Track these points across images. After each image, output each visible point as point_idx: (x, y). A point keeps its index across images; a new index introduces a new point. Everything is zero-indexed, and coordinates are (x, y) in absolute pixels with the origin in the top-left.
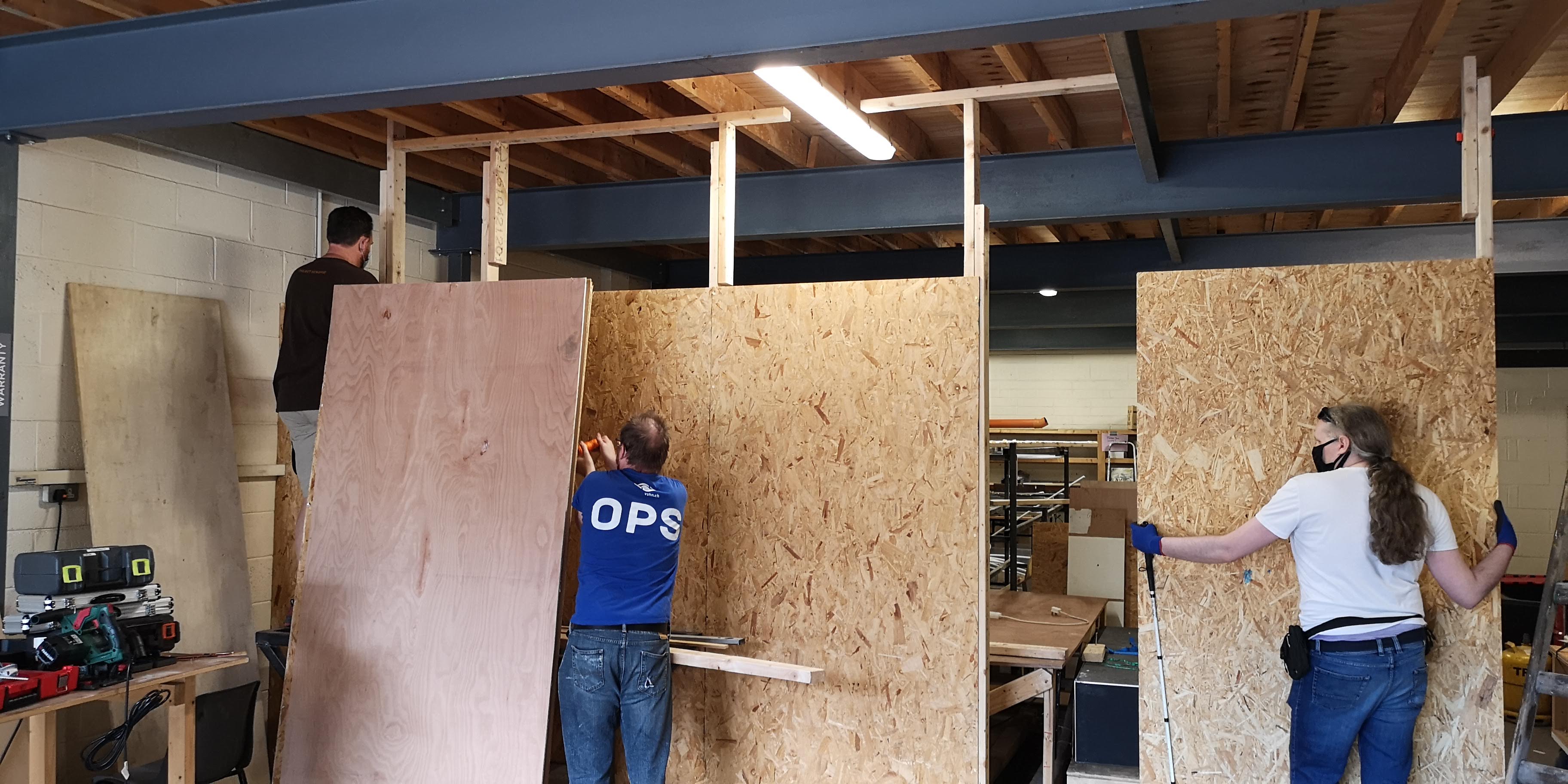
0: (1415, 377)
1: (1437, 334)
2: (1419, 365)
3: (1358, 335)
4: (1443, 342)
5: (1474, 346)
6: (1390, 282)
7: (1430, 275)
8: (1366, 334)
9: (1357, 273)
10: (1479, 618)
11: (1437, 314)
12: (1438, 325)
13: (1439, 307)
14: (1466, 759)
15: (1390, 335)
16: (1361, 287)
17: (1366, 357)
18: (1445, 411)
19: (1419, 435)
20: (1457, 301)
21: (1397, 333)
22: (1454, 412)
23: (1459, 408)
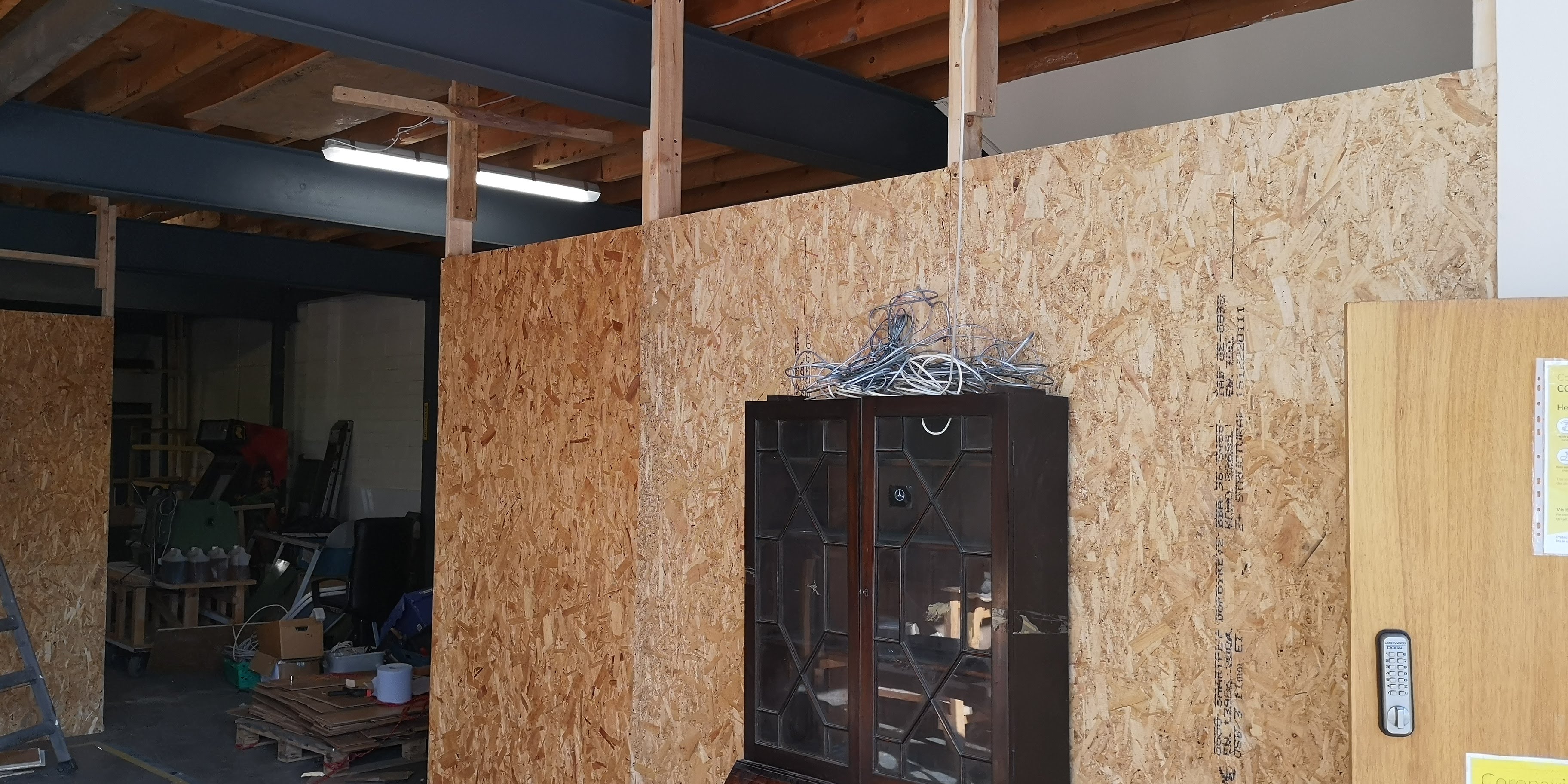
0: (65, 387)
1: (80, 360)
2: (67, 381)
3: (29, 358)
4: (82, 367)
5: (101, 370)
6: (52, 326)
7: (77, 324)
8: (35, 357)
9: (30, 318)
10: (96, 536)
11: (80, 349)
12: (80, 356)
13: (81, 345)
14: (84, 621)
15: (50, 360)
16: (32, 328)
17: (34, 374)
18: (82, 410)
19: (65, 423)
20: (92, 342)
21: (54, 359)
22: (87, 411)
23: (89, 406)
